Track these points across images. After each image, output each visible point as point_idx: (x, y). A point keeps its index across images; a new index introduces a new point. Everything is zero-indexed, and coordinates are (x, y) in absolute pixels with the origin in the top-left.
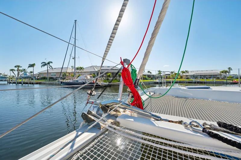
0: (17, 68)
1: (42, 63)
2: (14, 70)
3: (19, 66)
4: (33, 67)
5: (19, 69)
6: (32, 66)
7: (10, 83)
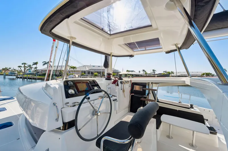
0: (24, 65)
1: (43, 62)
2: (22, 67)
3: (25, 64)
4: (36, 65)
5: (25, 66)
6: (36, 63)
7: (18, 78)
